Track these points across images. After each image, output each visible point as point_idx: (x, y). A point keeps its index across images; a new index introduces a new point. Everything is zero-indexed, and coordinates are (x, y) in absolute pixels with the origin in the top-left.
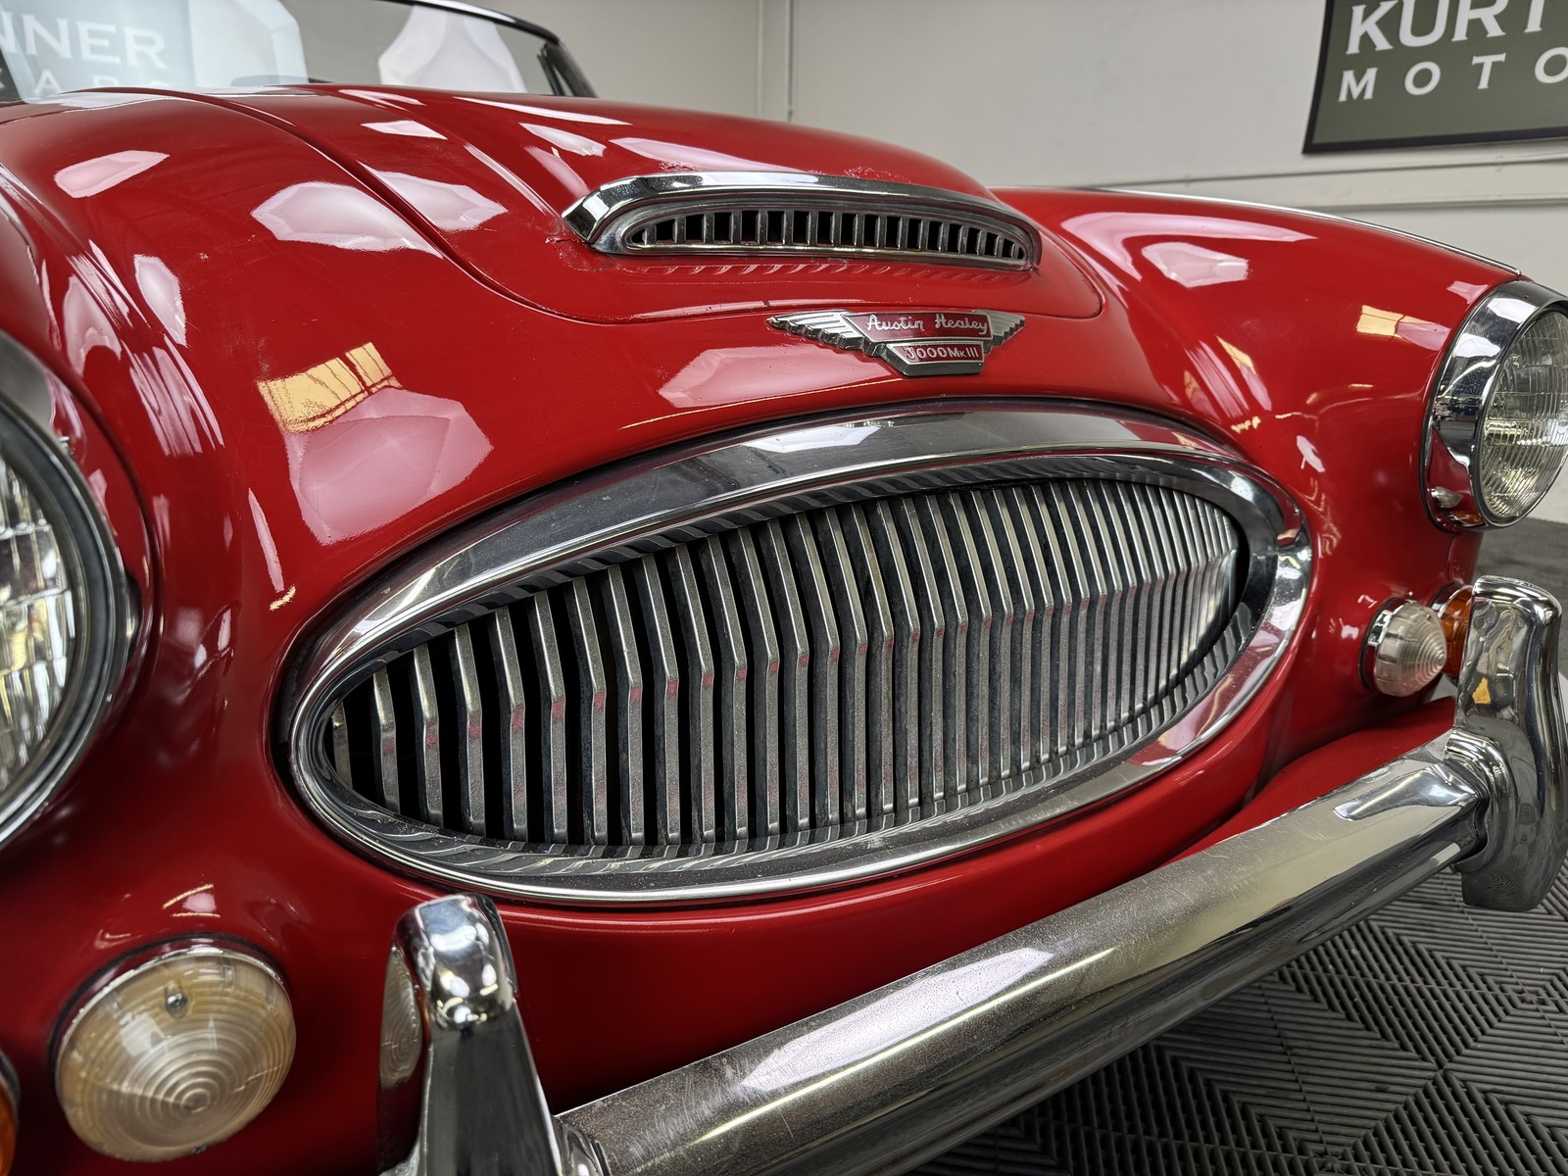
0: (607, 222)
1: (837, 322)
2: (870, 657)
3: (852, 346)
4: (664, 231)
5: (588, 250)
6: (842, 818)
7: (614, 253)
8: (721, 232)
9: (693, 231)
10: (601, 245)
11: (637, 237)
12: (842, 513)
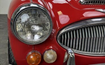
0: (83, 2)
1: (101, 10)
2: (101, 38)
3: (103, 12)
4: (87, 3)
5: (81, 4)
6: (97, 51)
7: (83, 4)
8: (92, 3)
9: (89, 2)
10: (82, 4)
11: (85, 3)
12: (100, 26)
